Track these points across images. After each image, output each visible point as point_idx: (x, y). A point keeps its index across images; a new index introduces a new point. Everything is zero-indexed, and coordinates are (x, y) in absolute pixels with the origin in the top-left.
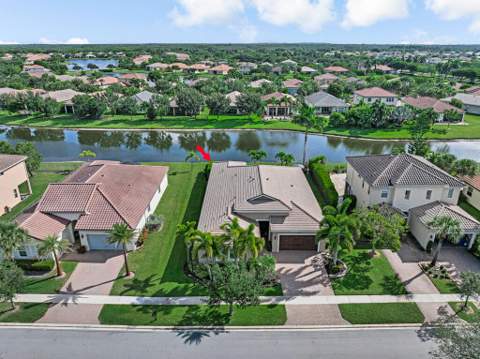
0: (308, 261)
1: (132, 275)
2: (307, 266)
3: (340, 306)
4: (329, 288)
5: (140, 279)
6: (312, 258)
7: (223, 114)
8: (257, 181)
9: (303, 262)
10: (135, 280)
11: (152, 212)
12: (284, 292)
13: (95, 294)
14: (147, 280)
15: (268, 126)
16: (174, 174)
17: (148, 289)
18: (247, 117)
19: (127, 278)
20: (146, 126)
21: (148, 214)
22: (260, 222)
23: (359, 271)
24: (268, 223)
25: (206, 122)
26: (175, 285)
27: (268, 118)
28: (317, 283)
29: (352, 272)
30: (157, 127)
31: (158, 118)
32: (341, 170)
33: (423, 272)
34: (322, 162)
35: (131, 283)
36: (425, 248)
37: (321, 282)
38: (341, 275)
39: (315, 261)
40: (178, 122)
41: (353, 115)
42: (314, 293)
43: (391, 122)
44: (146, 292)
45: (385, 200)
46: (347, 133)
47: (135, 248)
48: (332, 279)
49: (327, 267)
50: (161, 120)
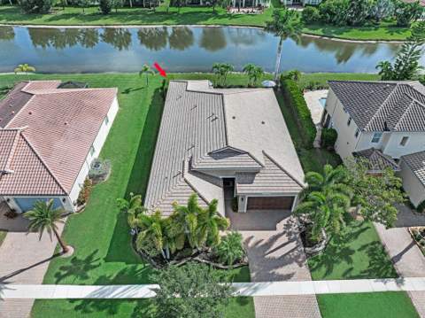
0: (280, 227)
1: (71, 251)
2: (280, 235)
3: (318, 296)
4: (305, 268)
5: (79, 257)
6: (284, 222)
7: (185, 6)
8: (220, 120)
9: (275, 229)
10: (74, 260)
11: (96, 155)
12: (253, 275)
13: (24, 282)
14: (89, 259)
15: (234, 21)
16: (127, 92)
17: (89, 273)
18: (211, 9)
19: (64, 256)
20: (100, 22)
21: (90, 159)
22: (224, 179)
23: (340, 242)
24: (233, 180)
25: (166, 15)
26: (122, 265)
27: (234, 11)
28: (290, 262)
29: (332, 243)
30: (113, 23)
31: (113, 10)
32: (316, 86)
33: (414, 243)
34: (296, 78)
35: (69, 264)
36: (416, 205)
37: (296, 259)
38: (320, 249)
39: (288, 226)
40: (135, 16)
41: (328, 11)
42: (288, 277)
43: (368, 18)
44: (87, 278)
45: (375, 145)
46: (320, 31)
47: (76, 209)
48: (309, 255)
49: (303, 235)
50: (117, 13)
